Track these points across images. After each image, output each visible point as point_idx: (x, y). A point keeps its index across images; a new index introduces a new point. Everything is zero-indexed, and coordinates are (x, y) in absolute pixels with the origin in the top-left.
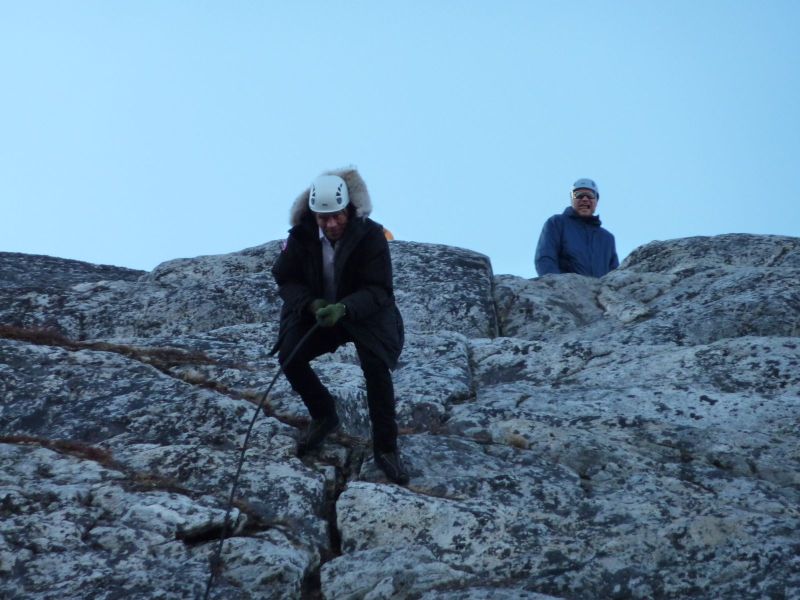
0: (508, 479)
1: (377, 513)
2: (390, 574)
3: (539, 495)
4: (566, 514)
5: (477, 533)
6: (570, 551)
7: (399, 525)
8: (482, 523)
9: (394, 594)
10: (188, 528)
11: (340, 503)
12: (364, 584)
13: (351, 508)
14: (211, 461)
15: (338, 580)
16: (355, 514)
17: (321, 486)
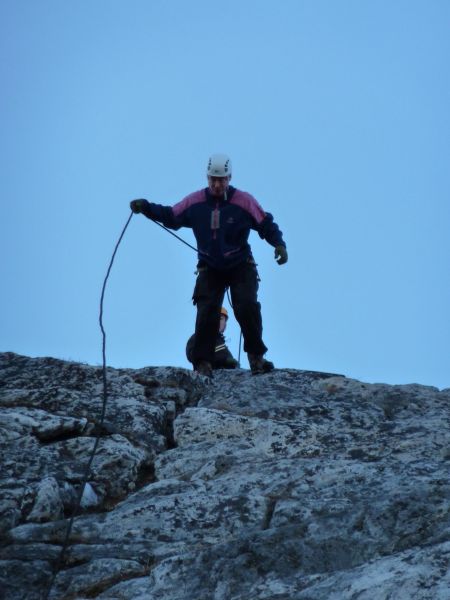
0: (322, 407)
1: (208, 427)
2: (213, 458)
3: (348, 419)
4: (369, 428)
5: (291, 440)
6: (370, 449)
7: (226, 435)
8: (297, 432)
9: (216, 473)
10: (41, 430)
11: (177, 421)
12: (191, 468)
13: (185, 425)
14: (69, 396)
15: (169, 466)
16: (189, 429)
17: (162, 412)
